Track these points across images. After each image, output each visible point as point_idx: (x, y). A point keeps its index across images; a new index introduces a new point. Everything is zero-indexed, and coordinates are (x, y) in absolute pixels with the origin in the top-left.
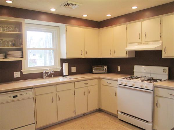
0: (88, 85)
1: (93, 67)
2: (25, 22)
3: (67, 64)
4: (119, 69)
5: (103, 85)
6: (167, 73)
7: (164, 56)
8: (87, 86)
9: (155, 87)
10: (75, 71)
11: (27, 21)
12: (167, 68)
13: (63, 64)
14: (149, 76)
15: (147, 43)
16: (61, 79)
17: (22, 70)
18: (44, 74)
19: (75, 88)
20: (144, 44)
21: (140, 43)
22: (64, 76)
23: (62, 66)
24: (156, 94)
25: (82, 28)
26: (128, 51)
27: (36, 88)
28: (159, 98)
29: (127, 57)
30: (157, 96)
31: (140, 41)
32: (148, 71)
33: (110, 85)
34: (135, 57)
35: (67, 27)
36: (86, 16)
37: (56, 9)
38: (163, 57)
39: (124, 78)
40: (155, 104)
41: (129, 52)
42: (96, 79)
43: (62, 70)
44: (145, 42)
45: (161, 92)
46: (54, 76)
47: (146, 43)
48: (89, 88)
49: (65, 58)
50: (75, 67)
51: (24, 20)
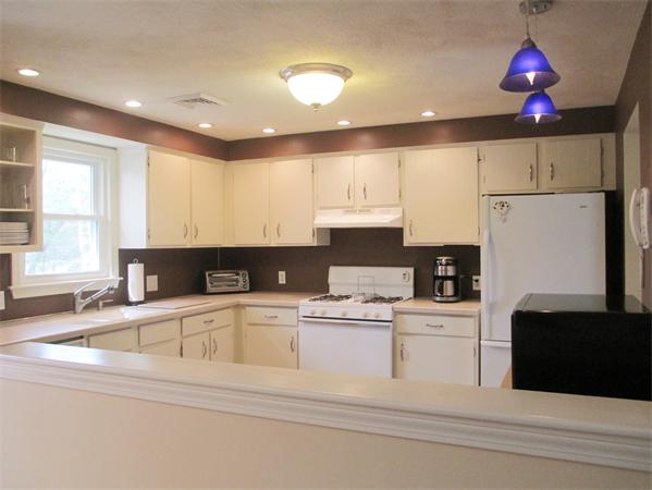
0: (213, 325)
1: (207, 274)
2: (45, 131)
3: (142, 265)
4: (282, 277)
5: (250, 324)
6: (411, 282)
7: (408, 241)
8: (210, 328)
9: (396, 313)
10: (156, 289)
11: (49, 128)
12: (411, 271)
13: (129, 265)
14: (370, 292)
15: (368, 211)
16: (127, 314)
17: (10, 285)
18: (79, 300)
19: (184, 334)
20: (360, 211)
21: (349, 210)
22: (130, 304)
23: (124, 272)
24: (399, 330)
25: (185, 159)
26: (318, 229)
27: (92, 335)
28: (406, 338)
29: (315, 244)
30: (400, 334)
31: (351, 203)
32: (368, 280)
33: (276, 321)
34: (328, 244)
35: (151, 152)
36: (209, 126)
37: (143, 103)
38: (405, 244)
39: (314, 300)
40: (397, 354)
41: (320, 231)
42: (228, 308)
43: (124, 284)
44: (364, 207)
45: (410, 323)
46: (105, 305)
47: (366, 210)
48: (213, 334)
49: (144, 247)
50: (156, 277)
51: (42, 127)
